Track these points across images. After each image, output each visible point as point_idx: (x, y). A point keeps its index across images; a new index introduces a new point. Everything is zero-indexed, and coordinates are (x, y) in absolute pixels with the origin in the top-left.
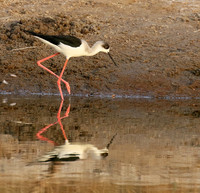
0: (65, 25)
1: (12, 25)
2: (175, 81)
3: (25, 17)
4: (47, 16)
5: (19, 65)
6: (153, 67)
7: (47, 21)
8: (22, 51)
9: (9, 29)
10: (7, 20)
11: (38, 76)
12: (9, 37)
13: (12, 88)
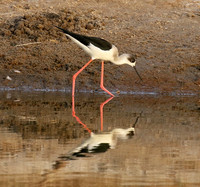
0: (70, 21)
1: (16, 21)
2: (180, 77)
3: (29, 12)
4: (51, 11)
5: (23, 61)
6: (158, 63)
7: (51, 17)
8: (26, 47)
9: (13, 24)
10: (11, 15)
11: (42, 72)
12: (13, 32)
13: (16, 84)
